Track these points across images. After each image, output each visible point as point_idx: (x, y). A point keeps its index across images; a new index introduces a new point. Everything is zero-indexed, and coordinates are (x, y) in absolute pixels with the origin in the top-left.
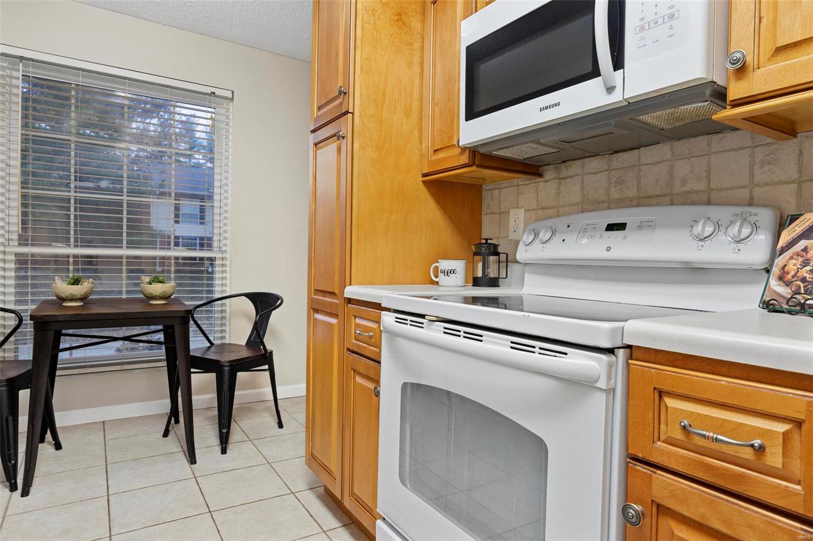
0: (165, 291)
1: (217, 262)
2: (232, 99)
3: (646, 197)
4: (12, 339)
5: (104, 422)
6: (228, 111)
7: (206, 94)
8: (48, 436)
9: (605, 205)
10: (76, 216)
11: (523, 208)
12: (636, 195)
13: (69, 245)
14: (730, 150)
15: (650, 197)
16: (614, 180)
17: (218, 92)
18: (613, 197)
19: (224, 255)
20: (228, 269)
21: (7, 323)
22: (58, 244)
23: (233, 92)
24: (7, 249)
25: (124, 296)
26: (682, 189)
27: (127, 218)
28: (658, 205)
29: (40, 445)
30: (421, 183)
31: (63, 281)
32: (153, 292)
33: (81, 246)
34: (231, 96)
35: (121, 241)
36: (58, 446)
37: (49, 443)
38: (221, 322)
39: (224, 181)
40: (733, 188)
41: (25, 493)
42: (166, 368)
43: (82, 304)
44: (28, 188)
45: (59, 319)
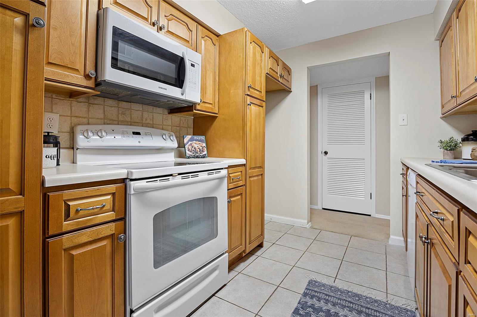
3: (133, 122)
9: (116, 122)
11: (58, 113)
12: (130, 120)
14: (158, 113)
15: (135, 122)
16: (120, 112)
18: (120, 120)
26: (146, 122)
28: (138, 126)
40: (159, 125)
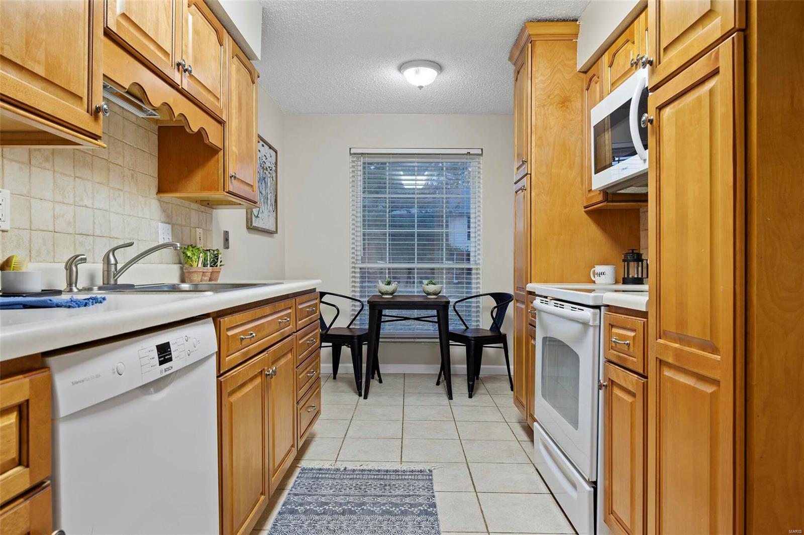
0: (435, 290)
1: (473, 272)
2: (481, 155)
4: (358, 318)
5: (404, 374)
6: (479, 163)
7: (464, 154)
8: (376, 376)
10: (389, 244)
13: (386, 262)
17: (472, 152)
19: (478, 267)
20: (481, 276)
21: (356, 309)
22: (381, 262)
23: (482, 150)
24: (356, 266)
25: (416, 294)
27: (418, 243)
29: (371, 380)
30: (584, 212)
31: (383, 283)
32: (429, 290)
33: (393, 263)
34: (481, 153)
35: (414, 259)
36: (380, 381)
37: (377, 380)
38: (476, 314)
39: (477, 214)
41: (366, 398)
42: (439, 343)
43: (392, 296)
44: (366, 229)
45: (381, 303)
